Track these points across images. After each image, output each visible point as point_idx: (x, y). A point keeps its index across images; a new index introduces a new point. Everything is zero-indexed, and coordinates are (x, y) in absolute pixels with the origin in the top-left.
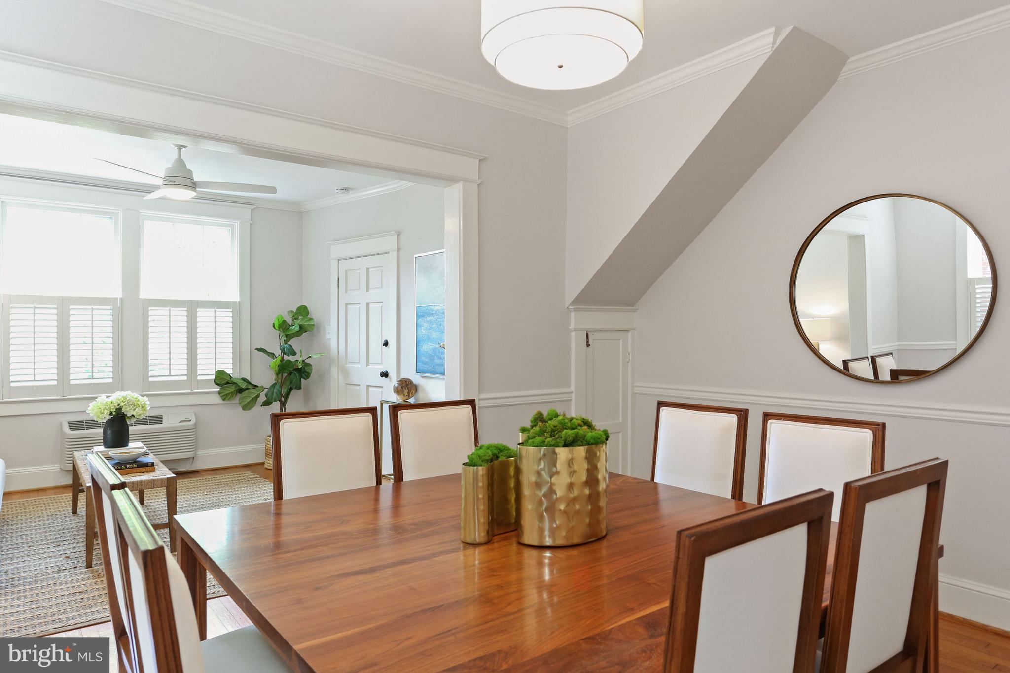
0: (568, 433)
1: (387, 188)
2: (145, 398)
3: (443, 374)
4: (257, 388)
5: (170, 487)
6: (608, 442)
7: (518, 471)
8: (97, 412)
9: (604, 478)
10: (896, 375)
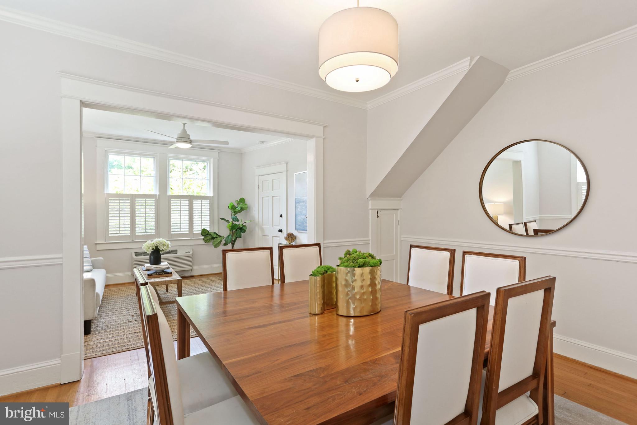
0: (361, 261)
1: (281, 141)
2: (169, 242)
3: (307, 231)
4: (221, 237)
5: (179, 283)
6: (381, 265)
7: (336, 279)
8: (146, 248)
9: (379, 283)
10: (536, 232)
